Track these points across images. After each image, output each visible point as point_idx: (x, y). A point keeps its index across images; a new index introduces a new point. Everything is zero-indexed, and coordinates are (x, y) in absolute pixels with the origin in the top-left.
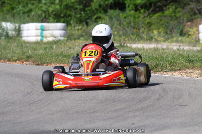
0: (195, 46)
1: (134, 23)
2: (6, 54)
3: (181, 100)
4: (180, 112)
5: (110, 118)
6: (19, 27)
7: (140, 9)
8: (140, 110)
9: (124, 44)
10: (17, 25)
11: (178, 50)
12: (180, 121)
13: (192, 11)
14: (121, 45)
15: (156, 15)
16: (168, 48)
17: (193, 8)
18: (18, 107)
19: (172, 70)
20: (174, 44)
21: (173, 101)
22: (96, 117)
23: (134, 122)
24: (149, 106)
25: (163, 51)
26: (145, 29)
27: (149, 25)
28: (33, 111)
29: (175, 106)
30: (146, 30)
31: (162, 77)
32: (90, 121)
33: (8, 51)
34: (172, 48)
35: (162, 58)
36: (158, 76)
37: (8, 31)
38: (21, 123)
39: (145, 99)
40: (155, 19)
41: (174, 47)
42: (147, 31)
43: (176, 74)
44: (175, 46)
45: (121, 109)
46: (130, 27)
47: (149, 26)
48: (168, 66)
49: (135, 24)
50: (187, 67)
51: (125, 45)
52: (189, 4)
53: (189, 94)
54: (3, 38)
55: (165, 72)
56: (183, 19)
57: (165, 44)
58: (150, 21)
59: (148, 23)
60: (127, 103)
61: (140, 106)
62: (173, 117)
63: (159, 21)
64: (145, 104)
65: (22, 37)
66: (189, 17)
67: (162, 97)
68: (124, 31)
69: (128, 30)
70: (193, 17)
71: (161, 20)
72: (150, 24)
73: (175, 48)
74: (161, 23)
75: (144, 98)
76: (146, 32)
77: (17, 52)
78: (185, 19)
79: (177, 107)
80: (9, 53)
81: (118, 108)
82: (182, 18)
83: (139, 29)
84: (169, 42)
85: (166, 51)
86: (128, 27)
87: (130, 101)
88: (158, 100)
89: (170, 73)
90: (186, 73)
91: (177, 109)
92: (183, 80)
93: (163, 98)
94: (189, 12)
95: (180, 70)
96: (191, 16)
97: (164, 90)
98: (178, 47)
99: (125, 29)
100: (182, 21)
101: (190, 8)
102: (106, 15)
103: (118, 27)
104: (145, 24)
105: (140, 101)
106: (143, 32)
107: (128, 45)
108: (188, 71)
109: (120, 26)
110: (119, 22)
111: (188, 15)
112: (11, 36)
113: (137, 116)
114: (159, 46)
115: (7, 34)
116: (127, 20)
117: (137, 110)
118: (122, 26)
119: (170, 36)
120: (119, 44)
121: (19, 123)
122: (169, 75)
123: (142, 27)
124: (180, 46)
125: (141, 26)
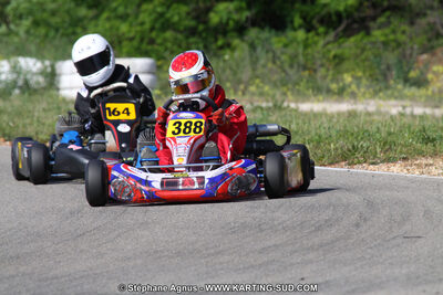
0: (437, 107)
1: (305, 55)
2: (24, 126)
3: (407, 227)
4: (405, 253)
5: (252, 266)
6: (53, 67)
7: (317, 25)
8: (317, 249)
9: (283, 102)
10: (47, 63)
11: (402, 115)
12: (404, 271)
13: (432, 29)
14: (275, 106)
15: (352, 39)
16: (379, 112)
17: (435, 23)
18: (49, 244)
19: (388, 160)
20: (393, 102)
21: (391, 228)
22: (221, 263)
23: (305, 276)
24: (338, 240)
25: (368, 119)
26: (328, 70)
27: (337, 61)
28: (81, 251)
29: (394, 238)
30: (331, 72)
31: (366, 174)
32: (207, 273)
33: (28, 121)
34: (387, 113)
35: (366, 134)
36: (357, 174)
37: (29, 77)
38: (57, 278)
39: (329, 223)
40: (350, 48)
41: (393, 108)
42: (333, 75)
43: (396, 169)
44: (395, 106)
45: (275, 245)
46: (296, 66)
47: (337, 65)
48: (378, 150)
49: (307, 60)
50: (422, 154)
51: (285, 104)
52: (425, 15)
53: (425, 211)
54: (17, 91)
55: (373, 164)
56: (412, 48)
57: (372, 102)
58: (339, 51)
59: (335, 57)
60: (288, 233)
61: (316, 240)
62: (391, 264)
63: (358, 51)
64: (327, 235)
65: (58, 89)
66: (425, 42)
67: (365, 220)
68: (283, 75)
69: (291, 72)
70: (435, 43)
71: (363, 50)
72: (339, 60)
73: (394, 111)
74: (363, 57)
75: (326, 221)
76: (330, 77)
77: (49, 122)
78: (416, 47)
79: (399, 240)
80: (31, 124)
81: (269, 243)
82: (410, 45)
83: (315, 71)
84: (380, 98)
85: (376, 117)
86: (291, 66)
87: (295, 228)
88: (357, 225)
89: (384, 167)
90: (419, 166)
91: (398, 246)
92: (413, 181)
93: (369, 223)
94: (426, 32)
95: (405, 159)
96: (429, 40)
97: (370, 204)
98: (400, 109)
99: (284, 71)
100: (408, 52)
101: (429, 24)
102: (243, 40)
103: (270, 65)
104: (328, 59)
105: (319, 229)
106: (325, 77)
107: (293, 105)
108: (424, 161)
109: (274, 62)
110: (270, 55)
111: (422, 39)
112: (36, 87)
113: (311, 262)
114: (360, 107)
115: (26, 82)
116: (290, 50)
117: (312, 249)
118: (278, 63)
119: (382, 85)
120: (271, 104)
121: (53, 279)
122: (381, 170)
123: (322, 65)
124: (404, 107)
125: (319, 62)
